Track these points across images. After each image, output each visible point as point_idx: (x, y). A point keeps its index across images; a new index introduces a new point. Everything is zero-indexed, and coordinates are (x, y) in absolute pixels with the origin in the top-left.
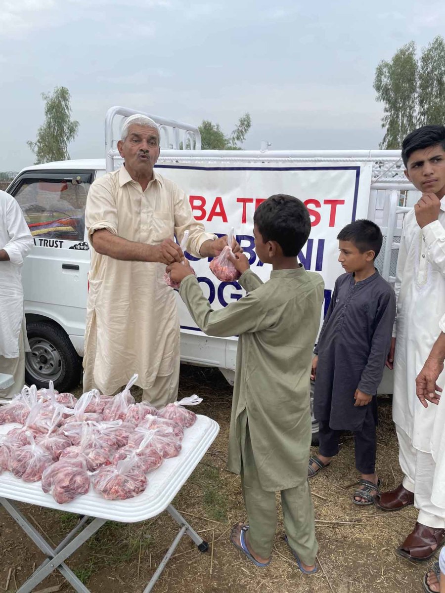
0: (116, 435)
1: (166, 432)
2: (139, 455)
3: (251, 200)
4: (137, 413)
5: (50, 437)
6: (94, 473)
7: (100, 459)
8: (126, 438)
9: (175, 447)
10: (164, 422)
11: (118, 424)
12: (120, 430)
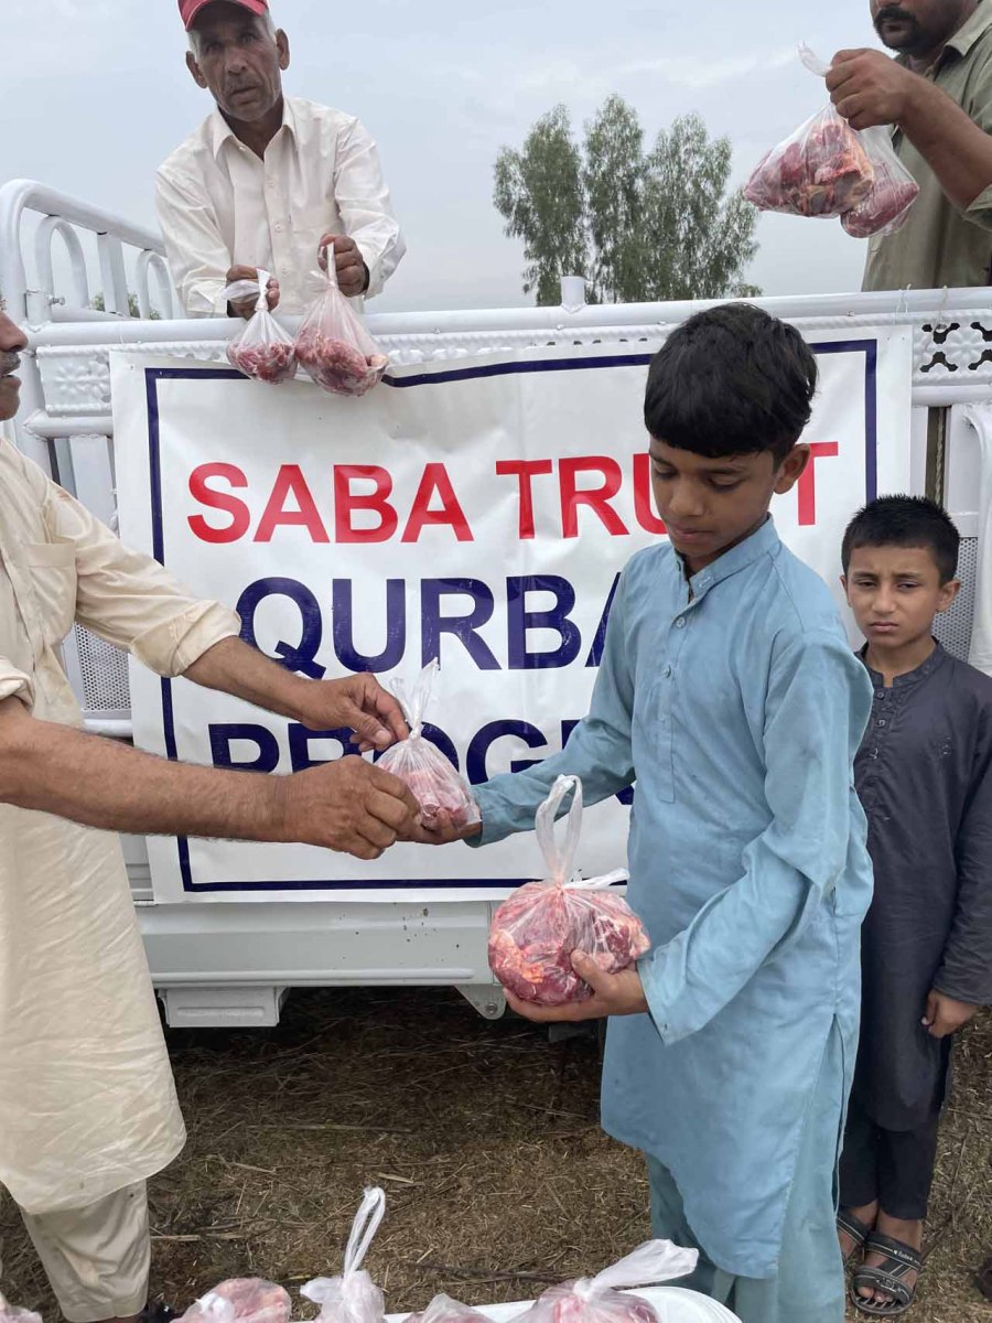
3: (544, 467)
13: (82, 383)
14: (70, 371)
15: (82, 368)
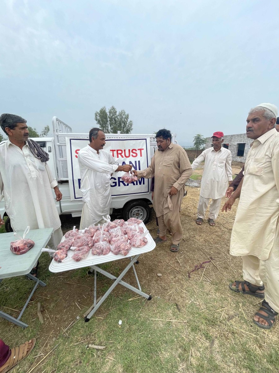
3: (115, 150)
15: (64, 138)
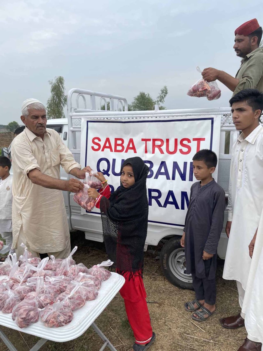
0: (60, 285)
1: (90, 284)
2: (70, 299)
3: (149, 140)
4: (75, 271)
5: (21, 285)
6: (42, 309)
7: (47, 301)
8: (65, 287)
9: (93, 293)
10: (89, 277)
11: (62, 278)
12: (63, 282)
13: (78, 123)
14: (76, 121)
